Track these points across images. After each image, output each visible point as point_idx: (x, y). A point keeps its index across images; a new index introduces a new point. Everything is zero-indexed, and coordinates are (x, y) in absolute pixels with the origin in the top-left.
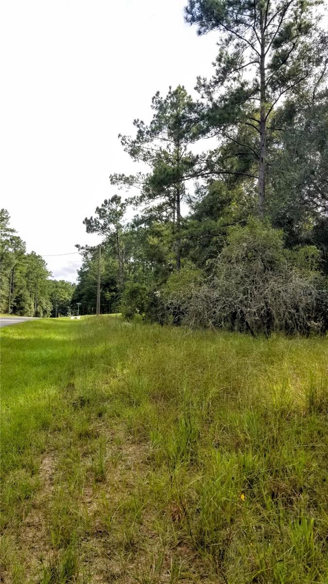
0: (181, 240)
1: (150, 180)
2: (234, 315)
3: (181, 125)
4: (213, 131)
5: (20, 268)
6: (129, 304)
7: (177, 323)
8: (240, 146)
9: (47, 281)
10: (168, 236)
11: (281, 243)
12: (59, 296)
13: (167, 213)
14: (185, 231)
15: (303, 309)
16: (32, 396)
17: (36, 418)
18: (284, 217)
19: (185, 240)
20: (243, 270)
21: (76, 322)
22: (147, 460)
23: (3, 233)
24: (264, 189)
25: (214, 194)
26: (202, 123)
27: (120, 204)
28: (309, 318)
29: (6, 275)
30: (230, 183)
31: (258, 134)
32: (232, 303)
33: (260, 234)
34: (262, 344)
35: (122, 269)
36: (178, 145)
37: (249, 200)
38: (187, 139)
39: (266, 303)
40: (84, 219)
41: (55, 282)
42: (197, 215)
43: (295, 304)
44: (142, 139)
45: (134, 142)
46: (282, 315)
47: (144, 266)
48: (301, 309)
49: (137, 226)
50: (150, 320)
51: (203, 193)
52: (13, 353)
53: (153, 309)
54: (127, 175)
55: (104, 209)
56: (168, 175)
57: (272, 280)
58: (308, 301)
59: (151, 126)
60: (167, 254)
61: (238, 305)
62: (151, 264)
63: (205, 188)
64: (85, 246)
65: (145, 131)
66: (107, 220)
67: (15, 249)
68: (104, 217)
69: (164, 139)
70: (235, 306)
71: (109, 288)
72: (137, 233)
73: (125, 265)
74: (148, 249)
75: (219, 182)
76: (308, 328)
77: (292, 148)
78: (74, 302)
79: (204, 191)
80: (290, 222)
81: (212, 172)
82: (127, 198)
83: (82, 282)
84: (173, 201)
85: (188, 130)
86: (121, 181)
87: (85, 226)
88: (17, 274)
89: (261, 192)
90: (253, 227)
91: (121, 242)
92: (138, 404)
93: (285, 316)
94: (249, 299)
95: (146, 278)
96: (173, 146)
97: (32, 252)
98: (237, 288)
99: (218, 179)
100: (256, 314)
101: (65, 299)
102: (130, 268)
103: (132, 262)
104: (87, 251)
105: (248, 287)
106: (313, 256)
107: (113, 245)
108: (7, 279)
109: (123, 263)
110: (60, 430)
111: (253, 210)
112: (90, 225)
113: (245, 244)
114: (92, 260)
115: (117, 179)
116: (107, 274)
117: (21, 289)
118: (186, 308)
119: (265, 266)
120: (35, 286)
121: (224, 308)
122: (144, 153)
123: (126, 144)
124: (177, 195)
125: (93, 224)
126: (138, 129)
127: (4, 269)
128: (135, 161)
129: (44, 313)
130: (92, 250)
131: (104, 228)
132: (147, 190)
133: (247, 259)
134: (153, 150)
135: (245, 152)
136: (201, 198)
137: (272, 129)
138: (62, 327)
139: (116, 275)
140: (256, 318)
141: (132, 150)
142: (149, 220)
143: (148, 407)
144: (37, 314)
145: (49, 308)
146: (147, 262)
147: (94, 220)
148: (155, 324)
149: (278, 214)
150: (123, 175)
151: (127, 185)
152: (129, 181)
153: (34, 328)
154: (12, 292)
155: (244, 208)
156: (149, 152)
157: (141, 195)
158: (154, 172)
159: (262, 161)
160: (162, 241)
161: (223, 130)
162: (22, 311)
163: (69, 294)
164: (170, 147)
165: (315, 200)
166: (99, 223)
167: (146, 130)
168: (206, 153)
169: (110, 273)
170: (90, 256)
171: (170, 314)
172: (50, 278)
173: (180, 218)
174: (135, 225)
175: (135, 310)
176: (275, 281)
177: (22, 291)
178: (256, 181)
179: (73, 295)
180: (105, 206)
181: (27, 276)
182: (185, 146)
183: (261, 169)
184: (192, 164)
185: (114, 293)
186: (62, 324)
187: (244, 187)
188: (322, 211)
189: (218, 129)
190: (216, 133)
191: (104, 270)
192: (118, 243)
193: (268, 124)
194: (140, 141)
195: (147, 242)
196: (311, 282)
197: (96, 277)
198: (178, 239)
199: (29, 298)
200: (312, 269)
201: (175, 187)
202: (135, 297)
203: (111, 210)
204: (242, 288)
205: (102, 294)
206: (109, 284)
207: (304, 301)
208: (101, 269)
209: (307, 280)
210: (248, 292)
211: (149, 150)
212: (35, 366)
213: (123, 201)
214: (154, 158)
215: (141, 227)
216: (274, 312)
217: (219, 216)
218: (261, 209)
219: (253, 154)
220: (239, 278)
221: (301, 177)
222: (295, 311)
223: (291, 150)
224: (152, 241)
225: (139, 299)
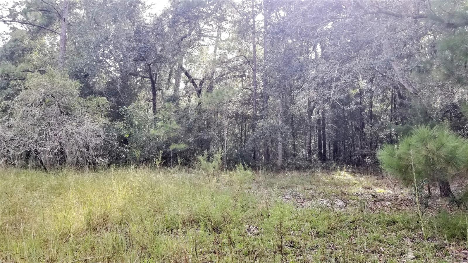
2: (28, 154)
8: (44, 3)
11: (77, 92)
15: (92, 148)
18: (81, 71)
20: (39, 113)
24: (65, 44)
25: (15, 41)
28: (97, 156)
30: (33, 33)
32: (27, 142)
33: (58, 83)
34: (53, 178)
37: (51, 52)
39: (61, 143)
43: (86, 144)
46: (74, 153)
48: (90, 148)
51: (5, 39)
57: (67, 123)
58: (97, 142)
61: (32, 145)
63: (7, 34)
70: (30, 145)
75: (22, 31)
76: (96, 164)
79: (6, 36)
80: (86, 76)
81: (14, 20)
89: (63, 47)
90: (51, 76)
93: (77, 154)
94: (45, 139)
98: (33, 129)
99: (21, 28)
100: (50, 153)
106: (103, 105)
113: (43, 90)
119: (61, 111)
121: (18, 147)
133: (44, 103)
135: (49, 10)
140: (50, 156)
149: (76, 67)
155: (46, 58)
159: (64, 21)
165: (107, 61)
176: (70, 124)
178: (59, 38)
183: (63, 27)
187: (47, 40)
188: (113, 71)
196: (100, 127)
200: (101, 116)
204: (38, 130)
207: (94, 141)
209: (97, 124)
210: (43, 133)
216: (67, 151)
217: (20, 62)
218: (61, 61)
219: (55, 13)
220: (35, 120)
221: (97, 40)
222: (86, 150)
223: (90, 17)
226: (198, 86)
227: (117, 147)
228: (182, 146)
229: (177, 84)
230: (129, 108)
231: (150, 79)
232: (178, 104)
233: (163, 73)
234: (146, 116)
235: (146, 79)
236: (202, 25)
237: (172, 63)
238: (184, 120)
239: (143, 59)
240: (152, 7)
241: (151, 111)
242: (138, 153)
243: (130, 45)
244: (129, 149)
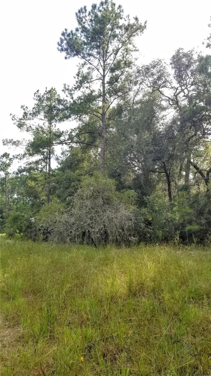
0: (51, 184)
1: (30, 144)
2: (84, 234)
3: (53, 111)
4: (73, 117)
6: (12, 227)
7: (46, 239)
8: (90, 128)
10: (42, 181)
11: (114, 187)
13: (42, 165)
14: (53, 178)
18: (116, 172)
19: (53, 184)
20: (90, 204)
22: (18, 339)
24: (104, 154)
25: (73, 155)
26: (66, 112)
27: (9, 159)
28: (130, 235)
30: (84, 149)
31: (101, 122)
32: (83, 225)
33: (101, 182)
34: (101, 252)
35: (8, 202)
36: (50, 124)
37: (95, 161)
38: (56, 120)
39: (104, 225)
42: (62, 168)
43: (122, 226)
44: (27, 117)
45: (21, 119)
46: (114, 233)
47: (24, 201)
48: (125, 229)
49: (20, 173)
50: (26, 238)
51: (66, 155)
53: (29, 230)
54: (15, 140)
56: (43, 142)
57: (108, 211)
58: (130, 224)
59: (33, 111)
60: (40, 193)
61: (86, 227)
62: (29, 199)
63: (68, 151)
65: (29, 113)
69: (41, 119)
70: (85, 228)
72: (20, 178)
73: (10, 200)
74: (27, 189)
75: (77, 148)
76: (129, 242)
77: (120, 131)
79: (67, 153)
80: (119, 175)
81: (72, 142)
82: (14, 155)
84: (46, 158)
85: (57, 115)
86: (11, 144)
89: (102, 156)
90: (97, 177)
91: (8, 184)
92: (14, 298)
93: (116, 234)
95: (25, 209)
96: (47, 124)
98: (87, 216)
99: (76, 146)
100: (98, 233)
102: (13, 202)
103: (15, 198)
106: (132, 196)
107: (2, 186)
109: (9, 199)
111: (97, 167)
113: (92, 188)
115: (7, 142)
118: (52, 229)
119: (104, 202)
121: (77, 229)
122: (27, 126)
123: (15, 120)
124: (49, 154)
126: (24, 111)
128: (21, 131)
132: (28, 150)
133: (93, 197)
134: (33, 125)
135: (93, 132)
136: (65, 158)
137: (109, 119)
139: (4, 207)
140: (98, 236)
141: (19, 124)
142: (29, 170)
143: (21, 300)
146: (26, 198)
148: (30, 241)
149: (113, 170)
150: (12, 140)
151: (14, 146)
152: (16, 143)
155: (92, 165)
156: (30, 127)
157: (24, 153)
158: (34, 139)
159: (103, 138)
160: (37, 184)
161: (80, 117)
164: (45, 124)
165: (134, 163)
167: (29, 112)
168: (68, 130)
171: (40, 234)
173: (50, 169)
174: (19, 173)
175: (16, 231)
176: (110, 211)
178: (100, 150)
182: (55, 125)
183: (102, 143)
184: (59, 136)
185: (1, 220)
187: (92, 152)
188: (137, 170)
189: (76, 116)
190: (75, 119)
192: (6, 185)
193: (107, 116)
194: (25, 119)
195: (27, 184)
196: (131, 213)
198: (49, 183)
200: (132, 204)
201: (48, 150)
202: (16, 222)
203: (2, 162)
204: (89, 216)
207: (127, 224)
209: (129, 211)
210: (93, 219)
211: (31, 125)
213: (11, 156)
214: (34, 131)
215: (23, 174)
216: (109, 231)
217: (76, 170)
218: (102, 166)
219: (97, 133)
220: (88, 210)
221: (126, 149)
222: (122, 230)
223: (120, 133)
224: (31, 184)
225: (19, 223)
226: (205, 175)
227: (144, 228)
228: (195, 227)
229: (187, 175)
230: (151, 197)
231: (165, 174)
232: (189, 192)
233: (175, 168)
234: (164, 203)
235: (161, 174)
236: (205, 125)
237: (182, 159)
238: (196, 204)
239: (159, 159)
240: (164, 117)
241: (167, 198)
242: (160, 233)
243: (149, 149)
244: (153, 229)
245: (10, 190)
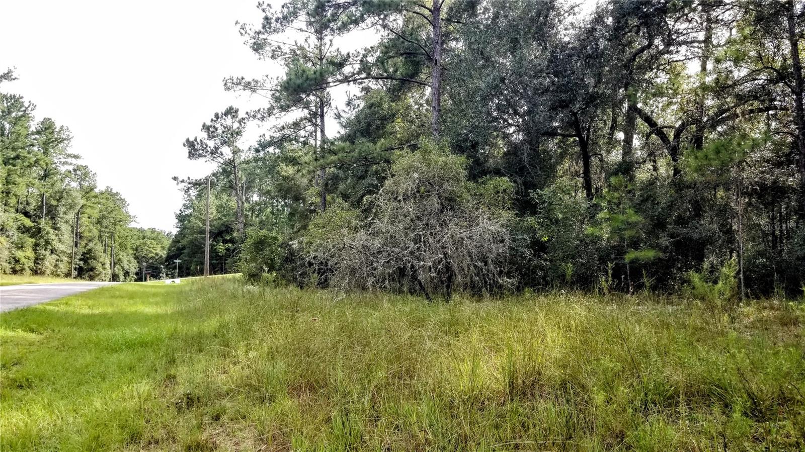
0: (327, 170)
1: (281, 86)
2: (402, 272)
3: (325, 11)
4: (370, 20)
5: (88, 211)
6: (254, 259)
7: (324, 284)
8: (406, 43)
9: (129, 229)
10: (309, 164)
11: (463, 173)
12: (147, 250)
13: (306, 131)
14: (332, 157)
15: (492, 261)
16: (114, 396)
17: (122, 427)
18: (466, 140)
19: (332, 169)
20: (413, 210)
21: (174, 287)
23: (63, 160)
24: (439, 100)
25: (371, 107)
26: (353, 9)
27: (237, 119)
28: (500, 273)
29: (67, 222)
30: (393, 92)
31: (430, 27)
32: (400, 254)
33: (436, 162)
34: (442, 309)
35: (242, 210)
36: (320, 39)
37: (419, 116)
38: (332, 30)
39: (445, 254)
40: (184, 141)
41: (141, 231)
42: (349, 136)
43: (482, 255)
44: (270, 28)
45: (259, 33)
46: (466, 269)
47: (273, 207)
48: (490, 261)
49: (263, 150)
50: (284, 282)
51: (357, 106)
52: (81, 334)
53: (289, 266)
54: (248, 79)
55: (214, 127)
56: (307, 79)
57: (452, 223)
58: (500, 251)
59: (282, 11)
60: (305, 190)
61: (407, 258)
62: (283, 203)
63: (359, 98)
64: (186, 179)
65: (274, 18)
66: (218, 141)
67: (80, 184)
68: (214, 137)
69: (301, 30)
70: (404, 259)
71: (222, 237)
72: (263, 159)
73: (246, 205)
74: (279, 182)
75: (378, 91)
76: (500, 287)
77: (475, 47)
78: (170, 258)
79: (357, 102)
80: (475, 146)
81: (369, 76)
82: (249, 111)
83: (182, 231)
84: (314, 115)
85: (335, 17)
86: (240, 87)
87: (186, 150)
88: (84, 219)
89: (436, 105)
90: (426, 152)
91: (240, 173)
92: (272, 399)
93: (470, 271)
94: (423, 249)
95: (276, 223)
96: (313, 40)
97: (108, 187)
98: (406, 234)
99: (376, 87)
100: (432, 270)
101: (157, 254)
102: (252, 209)
103: (256, 201)
104: (189, 186)
105: (421, 233)
106: (505, 191)
107: (228, 177)
108: (70, 228)
109: (243, 202)
110: (157, 442)
111: (423, 129)
112: (194, 149)
113: (416, 175)
114: (196, 198)
115: (233, 83)
116: (219, 218)
117: (90, 241)
118: (336, 264)
119: (443, 205)
120: (112, 236)
121: (388, 262)
122: (272, 48)
123: (247, 35)
124: (320, 107)
125: (198, 147)
126: (264, 15)
127: (65, 213)
128: (260, 59)
129: (125, 276)
130: (196, 184)
131: (214, 152)
132: (277, 100)
133: (419, 195)
134: (284, 44)
135: (414, 52)
136: (354, 112)
137: (449, 20)
138: (155, 295)
139: (233, 219)
140: (432, 275)
141: (255, 43)
142: (279, 143)
143: (287, 403)
144: (114, 278)
145: (133, 267)
146: (277, 201)
147: (199, 142)
148: (292, 287)
149: (459, 135)
150: (243, 78)
151: (248, 92)
152: (251, 86)
153: (112, 297)
154: (76, 246)
155: (413, 127)
156: (279, 47)
157: (269, 106)
158: (287, 74)
159: (436, 64)
160: (298, 171)
161: (384, 20)
162: (91, 273)
163: (163, 248)
164: (309, 40)
165: (506, 117)
166: (207, 145)
167: (276, 16)
168: (360, 51)
169: (224, 216)
170: (193, 192)
171: (314, 272)
172: (133, 225)
173: (324, 141)
174: (260, 149)
175: (262, 268)
176: (457, 224)
177: (91, 245)
178: (428, 91)
179: (169, 249)
180: (215, 121)
181: (99, 222)
182: (331, 41)
183: (435, 75)
184: (341, 65)
185: (230, 245)
186: (153, 290)
187: (411, 98)
188: (514, 132)
189: (377, 18)
190: (373, 24)
191: (215, 212)
192: (235, 174)
193: (443, 14)
194: (266, 31)
195: (278, 173)
196: (502, 226)
197: (204, 222)
198: (323, 168)
199: (102, 254)
200: (503, 208)
201: (317, 96)
202: (262, 250)
203: (225, 127)
204: (412, 235)
205: (212, 246)
206: (221, 233)
207: (494, 250)
208: (210, 211)
209: (497, 222)
210: (420, 240)
211: (280, 44)
212: (116, 351)
213: (241, 114)
214: (287, 56)
215: (268, 152)
216: (455, 267)
217: (380, 137)
218: (436, 127)
219: (423, 54)
220: (409, 221)
221: (488, 86)
222: (483, 264)
223: (474, 50)
224: (286, 171)
225: (267, 252)
226: (671, 138)
227: (530, 258)
228: (647, 254)
229: (628, 141)
230: (546, 192)
231: (577, 139)
232: (632, 179)
233: (601, 125)
234: (576, 203)
235: (569, 138)
236: (670, 22)
237: (617, 105)
238: (649, 204)
239: (564, 105)
240: (576, 9)
241: (581, 195)
242: (569, 269)
243: (541, 84)
244: (551, 261)
245: (245, 186)
